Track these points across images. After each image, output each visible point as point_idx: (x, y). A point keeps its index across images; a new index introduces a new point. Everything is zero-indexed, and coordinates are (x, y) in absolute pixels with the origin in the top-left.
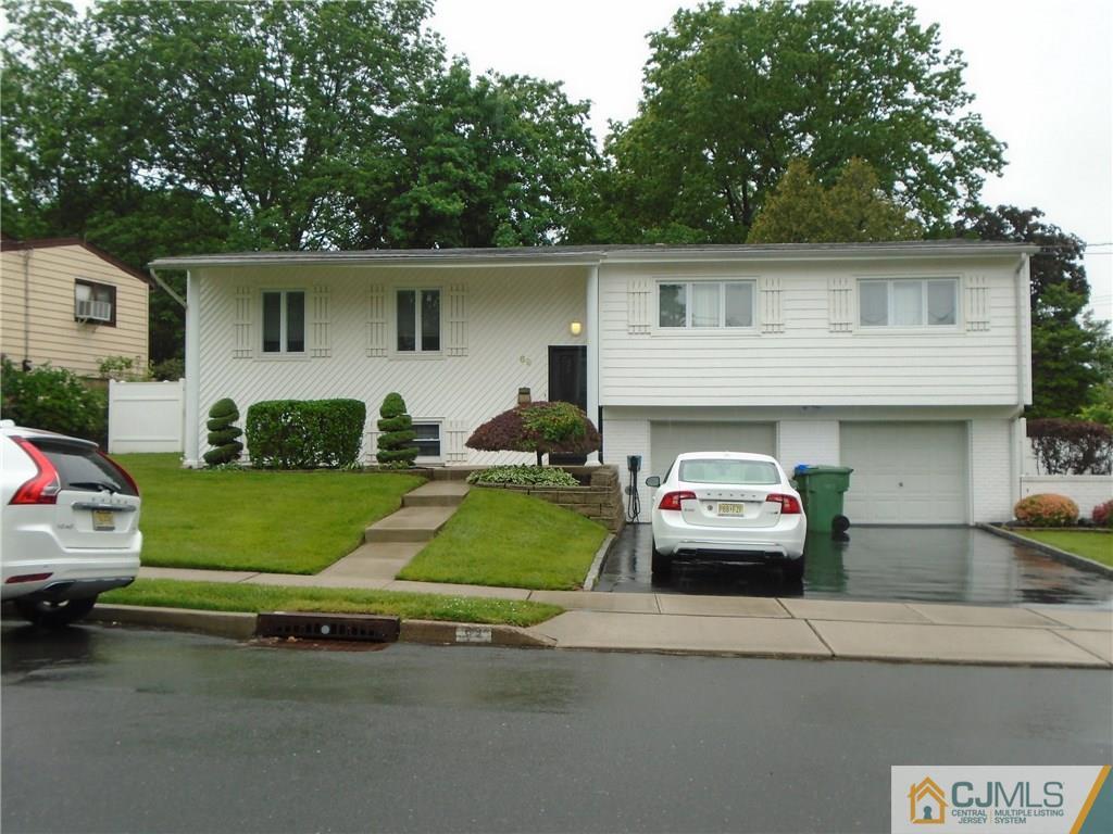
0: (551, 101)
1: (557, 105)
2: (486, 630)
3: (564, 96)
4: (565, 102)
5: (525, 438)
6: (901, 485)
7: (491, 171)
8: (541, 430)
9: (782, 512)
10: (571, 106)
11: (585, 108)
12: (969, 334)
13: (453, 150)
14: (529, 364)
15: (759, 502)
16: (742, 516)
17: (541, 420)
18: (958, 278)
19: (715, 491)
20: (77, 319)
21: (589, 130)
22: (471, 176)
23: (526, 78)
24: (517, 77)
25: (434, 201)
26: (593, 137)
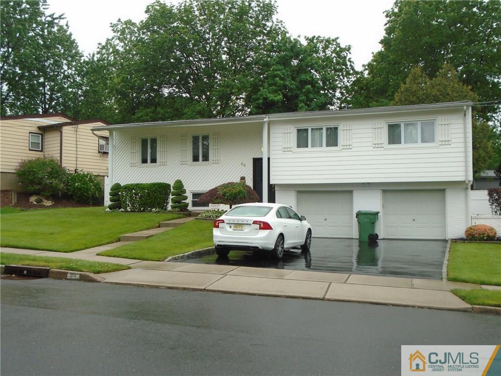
0: (332, 47)
1: (336, 48)
2: (78, 274)
3: (339, 44)
4: (339, 47)
5: (217, 198)
6: (414, 220)
7: (298, 81)
8: (224, 195)
9: (260, 229)
10: (342, 48)
11: (348, 49)
12: (441, 147)
13: (279, 72)
14: (245, 166)
15: (250, 224)
16: (243, 230)
17: (225, 190)
18: (435, 120)
19: (232, 219)
20: (99, 152)
21: (350, 59)
22: (288, 83)
23: (319, 37)
24: (315, 37)
25: (268, 95)
26: (353, 62)
